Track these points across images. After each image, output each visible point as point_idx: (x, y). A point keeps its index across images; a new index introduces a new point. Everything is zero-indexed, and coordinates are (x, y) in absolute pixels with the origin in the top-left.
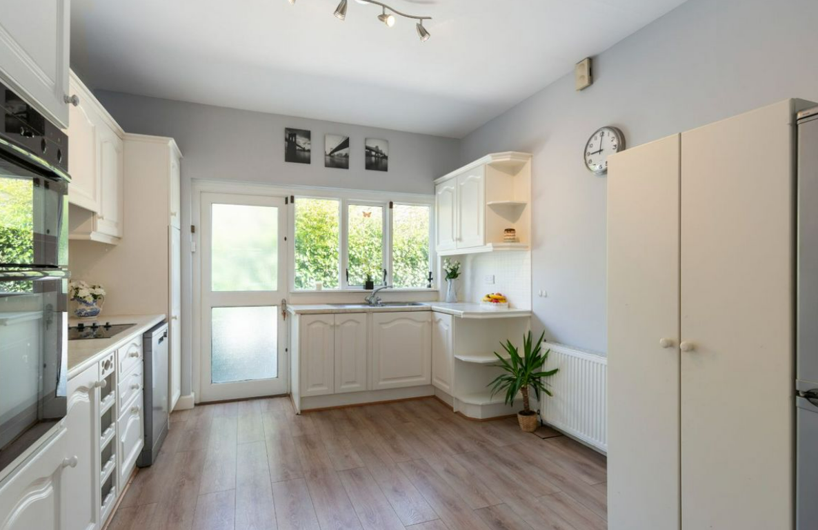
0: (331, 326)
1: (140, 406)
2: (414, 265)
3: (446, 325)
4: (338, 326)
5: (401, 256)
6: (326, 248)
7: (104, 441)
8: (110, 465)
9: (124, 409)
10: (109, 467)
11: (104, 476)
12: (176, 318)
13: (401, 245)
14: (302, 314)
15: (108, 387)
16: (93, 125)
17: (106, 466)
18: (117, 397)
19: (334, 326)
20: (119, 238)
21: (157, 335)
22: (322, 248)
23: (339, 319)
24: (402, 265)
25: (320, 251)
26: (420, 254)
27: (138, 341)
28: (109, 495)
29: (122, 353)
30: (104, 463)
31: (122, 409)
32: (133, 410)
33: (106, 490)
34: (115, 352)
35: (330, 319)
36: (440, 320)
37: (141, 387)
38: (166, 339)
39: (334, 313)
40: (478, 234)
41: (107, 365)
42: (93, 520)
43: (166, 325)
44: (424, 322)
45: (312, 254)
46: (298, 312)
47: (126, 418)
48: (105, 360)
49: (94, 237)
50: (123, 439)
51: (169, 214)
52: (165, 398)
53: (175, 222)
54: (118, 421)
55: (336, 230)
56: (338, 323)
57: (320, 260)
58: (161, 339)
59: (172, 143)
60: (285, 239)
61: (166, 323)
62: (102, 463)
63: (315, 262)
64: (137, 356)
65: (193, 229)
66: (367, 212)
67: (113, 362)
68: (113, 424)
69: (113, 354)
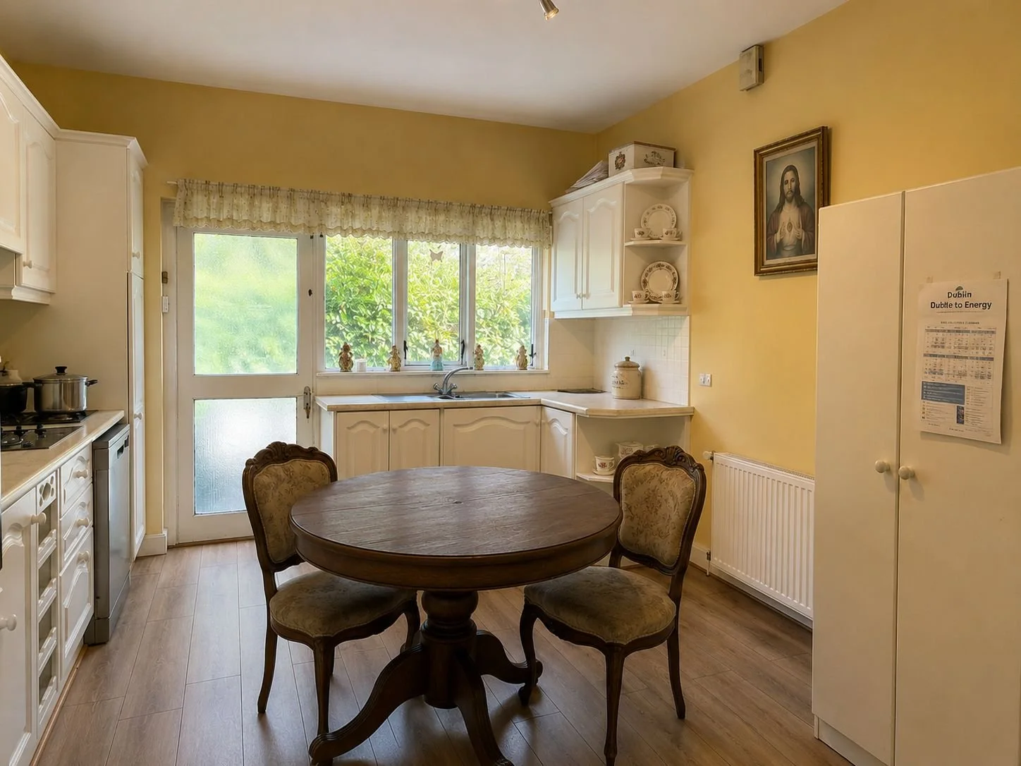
0: (384, 430)
1: (89, 552)
2: (505, 333)
3: (563, 428)
4: (394, 430)
5: (485, 319)
6: (372, 306)
7: (42, 605)
8: (50, 642)
9: (68, 558)
10: (48, 647)
11: (42, 659)
12: (140, 416)
13: (485, 302)
14: (338, 410)
15: (48, 522)
16: (16, 122)
17: (45, 646)
18: (59, 541)
19: (389, 431)
20: (51, 293)
21: (114, 443)
22: (367, 304)
23: (397, 419)
24: (487, 331)
25: (362, 310)
26: (513, 315)
27: (86, 454)
28: (50, 688)
29: (66, 473)
30: (42, 639)
31: (66, 556)
32: (79, 560)
33: (45, 681)
34: (57, 471)
35: (382, 420)
36: (554, 420)
37: (91, 523)
38: (126, 450)
39: (389, 410)
40: (612, 288)
41: (46, 490)
42: (28, 729)
43: (127, 428)
44: (528, 423)
45: (350, 315)
46: (330, 409)
47: (71, 571)
48: (44, 483)
49: (17, 294)
50: (66, 603)
51: (129, 255)
52: (124, 539)
53: (137, 267)
54: (61, 575)
55: (388, 278)
56: (394, 426)
57: (362, 323)
58: (121, 450)
59: (133, 143)
60: (310, 292)
61: (125, 424)
62: (40, 640)
63: (354, 326)
64: (85, 477)
65: (165, 278)
66: (437, 251)
67: (53, 486)
68: (54, 580)
69: (54, 475)
